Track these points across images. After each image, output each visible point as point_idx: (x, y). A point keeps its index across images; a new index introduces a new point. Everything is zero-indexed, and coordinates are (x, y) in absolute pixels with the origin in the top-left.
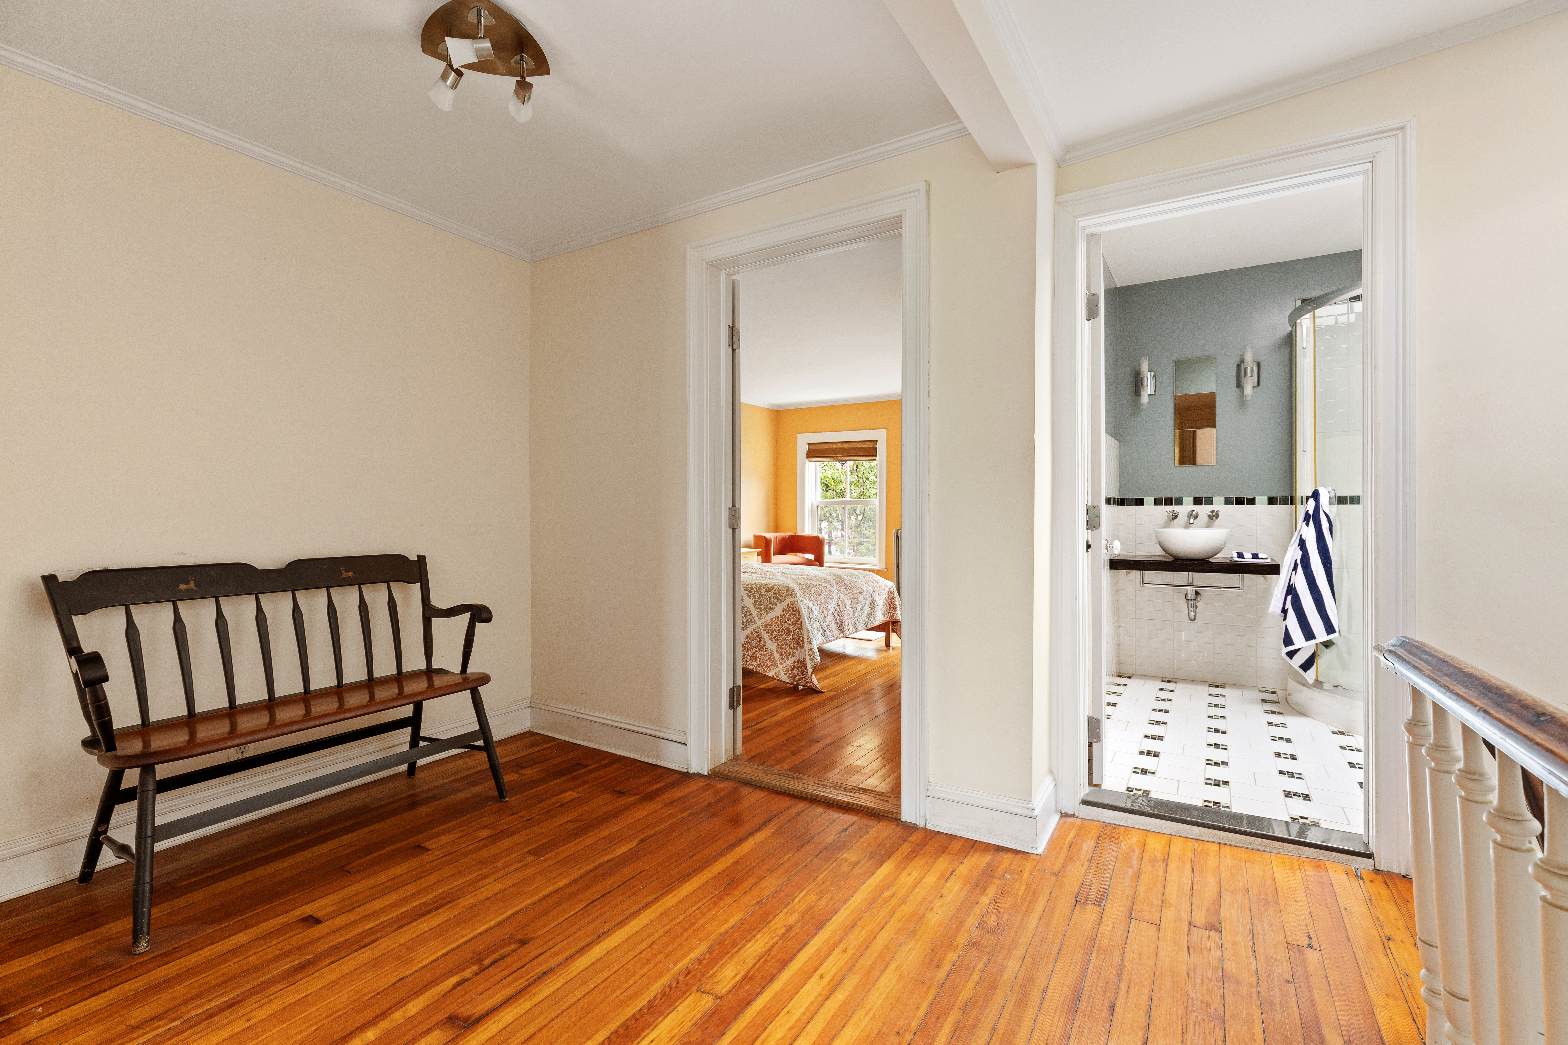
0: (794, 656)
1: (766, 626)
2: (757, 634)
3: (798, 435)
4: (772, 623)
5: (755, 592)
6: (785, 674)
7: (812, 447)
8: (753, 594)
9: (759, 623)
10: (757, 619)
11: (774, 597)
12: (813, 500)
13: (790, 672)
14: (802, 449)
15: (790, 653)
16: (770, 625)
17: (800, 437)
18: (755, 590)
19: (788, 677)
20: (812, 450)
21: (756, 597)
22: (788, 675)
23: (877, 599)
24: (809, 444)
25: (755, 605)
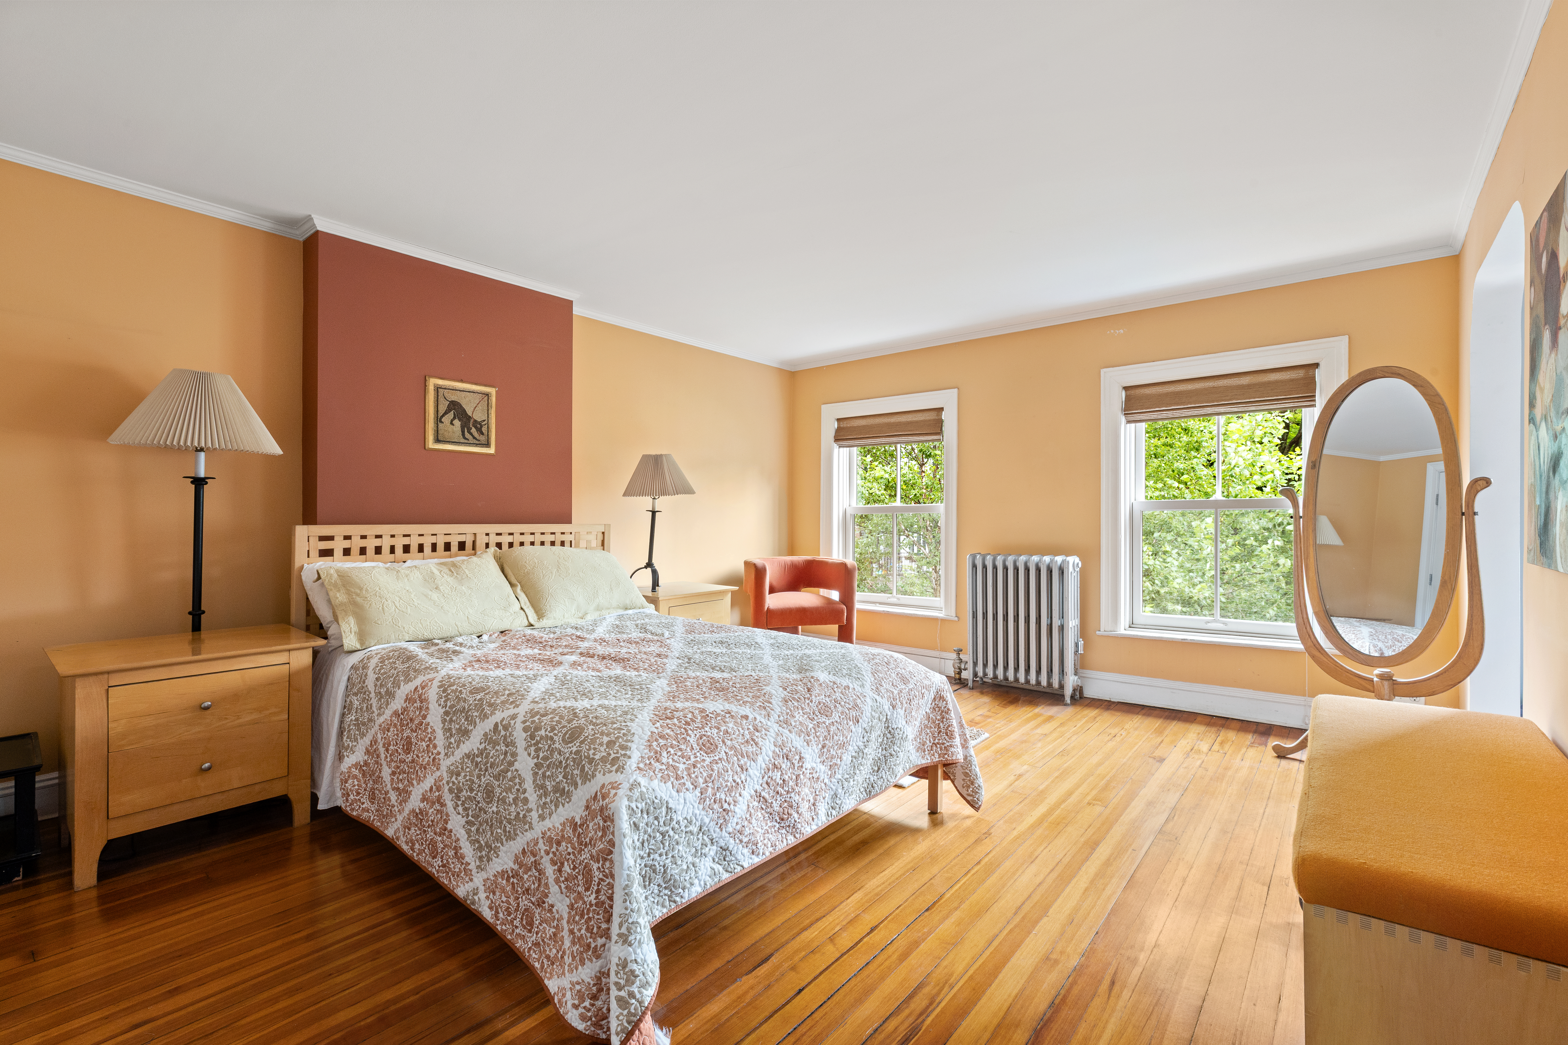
0: (598, 957)
1: (550, 841)
2: (533, 859)
3: (823, 407)
4: (563, 836)
5: (542, 738)
6: (576, 1007)
7: (844, 424)
8: (538, 743)
9: (539, 828)
10: (534, 815)
11: (574, 760)
12: (846, 505)
13: (587, 1003)
14: (829, 428)
15: (589, 945)
16: (559, 843)
17: (824, 408)
18: (542, 732)
19: (583, 1018)
20: (843, 428)
21: (541, 755)
22: (581, 1010)
23: (901, 723)
24: (838, 420)
25: (535, 774)
